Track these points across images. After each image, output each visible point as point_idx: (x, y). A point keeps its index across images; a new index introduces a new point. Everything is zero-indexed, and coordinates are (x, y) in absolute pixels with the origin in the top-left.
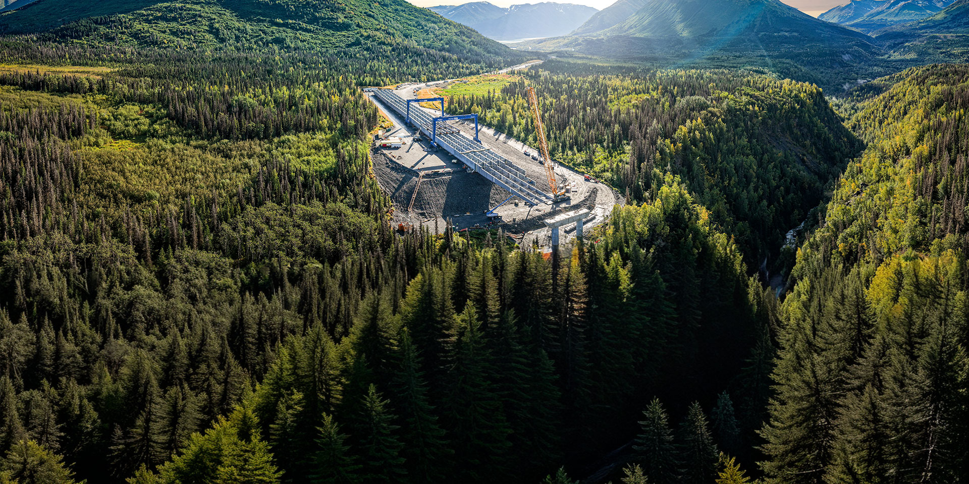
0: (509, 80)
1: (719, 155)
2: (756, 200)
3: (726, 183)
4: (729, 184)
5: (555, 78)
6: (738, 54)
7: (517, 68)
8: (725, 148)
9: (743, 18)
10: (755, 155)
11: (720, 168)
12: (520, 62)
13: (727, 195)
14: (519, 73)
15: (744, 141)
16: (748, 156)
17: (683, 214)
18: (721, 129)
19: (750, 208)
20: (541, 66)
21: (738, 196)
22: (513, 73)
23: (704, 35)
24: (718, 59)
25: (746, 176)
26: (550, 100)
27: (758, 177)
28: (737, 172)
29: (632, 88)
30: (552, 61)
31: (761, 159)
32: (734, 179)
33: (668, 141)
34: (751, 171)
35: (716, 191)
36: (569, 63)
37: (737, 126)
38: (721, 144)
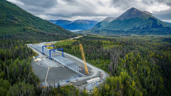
0: (73, 41)
1: (138, 65)
2: (150, 82)
3: (140, 75)
4: (141, 75)
5: (87, 40)
6: (143, 36)
7: (76, 38)
8: (140, 63)
9: (145, 24)
10: (150, 67)
11: (138, 69)
12: (76, 36)
13: (140, 79)
14: (76, 39)
15: (146, 62)
16: (147, 67)
17: (127, 82)
18: (139, 57)
19: (147, 84)
20: (82, 37)
21: (143, 79)
22: (74, 39)
23: (131, 30)
24: (136, 37)
25: (146, 73)
26: (86, 46)
27: (150, 74)
28: (143, 72)
29: (110, 43)
30: (85, 36)
31: (152, 69)
32: (142, 74)
33: (122, 58)
34: (148, 72)
35: (136, 77)
36: (90, 37)
37: (144, 57)
38: (138, 62)
